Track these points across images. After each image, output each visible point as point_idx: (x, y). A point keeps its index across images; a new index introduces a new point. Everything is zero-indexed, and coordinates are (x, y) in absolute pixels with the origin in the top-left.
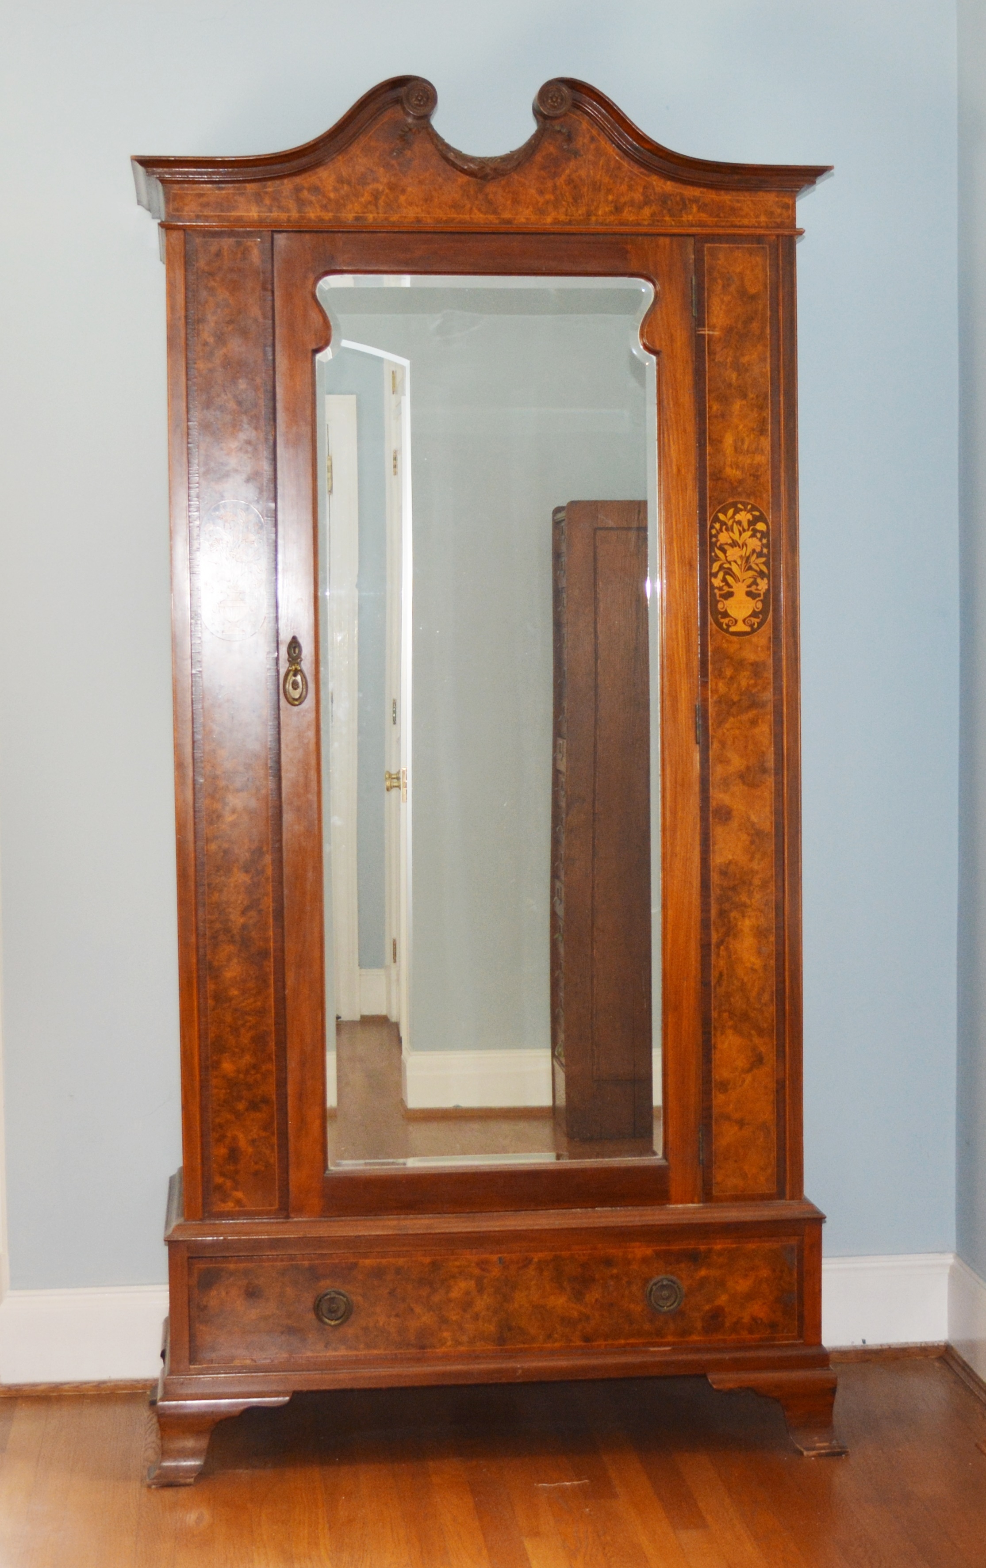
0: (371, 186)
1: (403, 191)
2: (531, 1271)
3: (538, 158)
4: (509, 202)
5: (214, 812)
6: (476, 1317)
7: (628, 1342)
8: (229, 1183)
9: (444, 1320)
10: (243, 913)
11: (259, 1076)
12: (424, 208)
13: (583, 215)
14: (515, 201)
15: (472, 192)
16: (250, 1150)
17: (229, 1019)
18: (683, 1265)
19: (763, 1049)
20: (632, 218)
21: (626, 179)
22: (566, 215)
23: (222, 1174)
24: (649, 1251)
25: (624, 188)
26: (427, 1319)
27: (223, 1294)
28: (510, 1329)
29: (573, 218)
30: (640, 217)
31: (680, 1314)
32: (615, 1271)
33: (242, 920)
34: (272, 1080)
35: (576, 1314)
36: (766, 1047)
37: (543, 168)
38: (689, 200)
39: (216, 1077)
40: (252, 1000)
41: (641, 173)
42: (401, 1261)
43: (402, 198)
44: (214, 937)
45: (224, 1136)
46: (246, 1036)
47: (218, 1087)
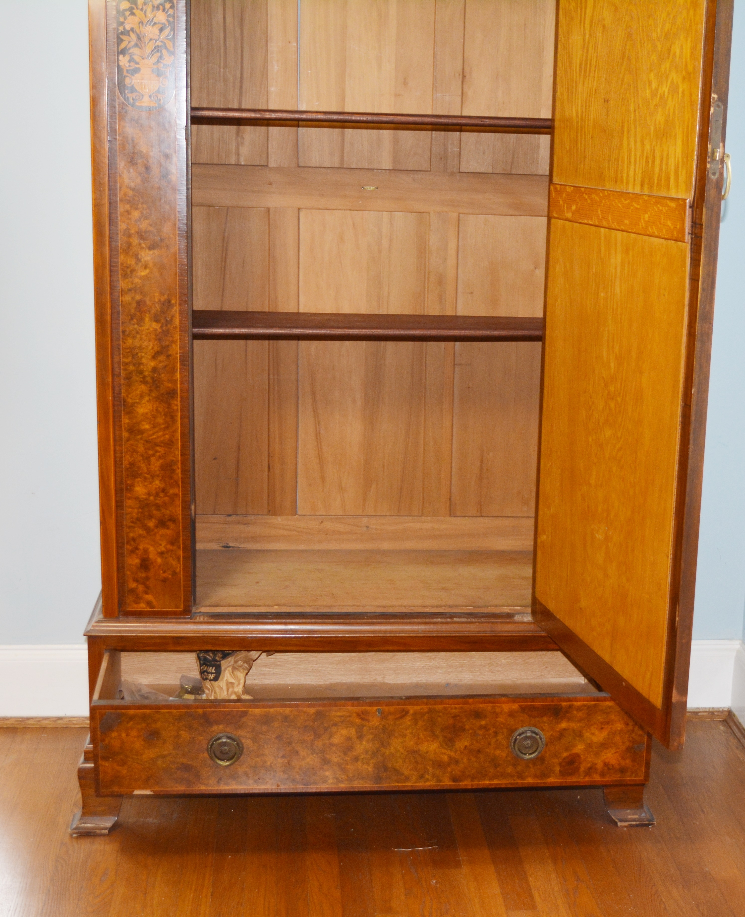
5: (128, 267)
8: (141, 588)
10: (154, 357)
11: (166, 498)
16: (159, 560)
23: (136, 580)
33: (152, 364)
34: (179, 502)
39: (129, 498)
40: (160, 434)
44: (128, 378)
45: (137, 549)
46: (156, 464)
47: (131, 507)
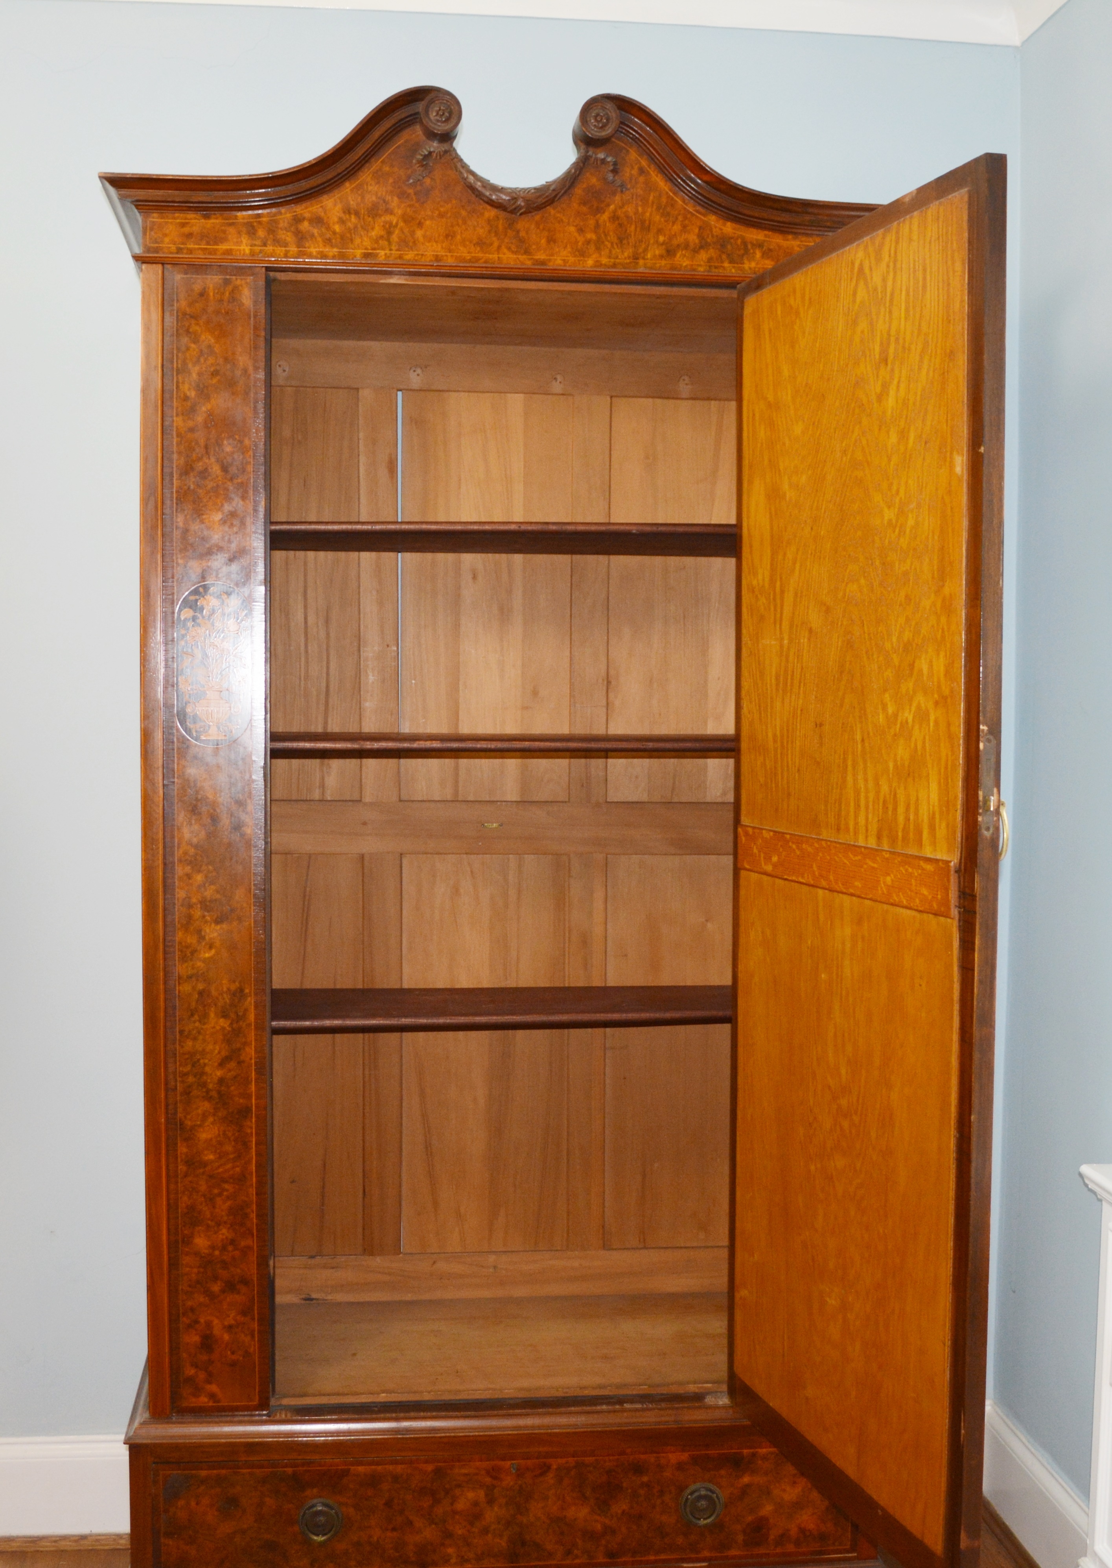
0: (383, 218)
1: (420, 225)
2: (550, 1478)
3: (578, 191)
4: (543, 241)
5: (187, 947)
6: (485, 1531)
7: (658, 1558)
8: (202, 1375)
9: (448, 1535)
10: (221, 1064)
11: (237, 1253)
12: (444, 245)
13: (629, 257)
14: (551, 240)
15: (500, 227)
16: (226, 1337)
17: (203, 1187)
18: (723, 1472)
20: (686, 263)
21: (680, 218)
22: (610, 257)
23: (195, 1365)
24: (684, 1456)
25: (677, 228)
26: (428, 1533)
27: (193, 1503)
28: (523, 1543)
29: (618, 261)
30: (695, 263)
31: (719, 1526)
32: (645, 1479)
33: (219, 1073)
34: (253, 1258)
35: (599, 1527)
37: (584, 203)
38: (753, 244)
39: (187, 1254)
40: (229, 1166)
41: (697, 211)
42: (399, 1468)
43: (419, 234)
44: (187, 1092)
45: (196, 1322)
46: (223, 1206)
47: (189, 1265)
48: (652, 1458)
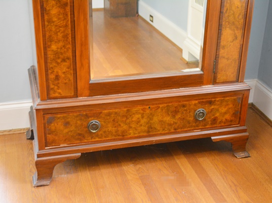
2: (159, 110)
6: (141, 125)
7: (188, 129)
8: (56, 87)
9: (130, 127)
11: (66, 50)
16: (63, 75)
17: (53, 29)
18: (206, 105)
19: (238, 35)
23: (54, 84)
24: (197, 102)
26: (125, 127)
27: (56, 125)
28: (151, 128)
31: (204, 120)
32: (185, 109)
34: (70, 51)
35: (172, 122)
36: (239, 34)
39: (50, 51)
40: (62, 22)
42: (117, 110)
45: (53, 72)
46: (60, 35)
47: (50, 55)
48: (187, 103)
